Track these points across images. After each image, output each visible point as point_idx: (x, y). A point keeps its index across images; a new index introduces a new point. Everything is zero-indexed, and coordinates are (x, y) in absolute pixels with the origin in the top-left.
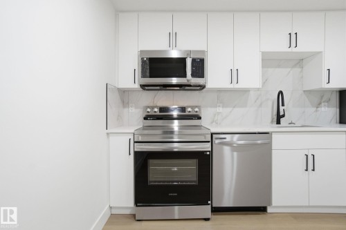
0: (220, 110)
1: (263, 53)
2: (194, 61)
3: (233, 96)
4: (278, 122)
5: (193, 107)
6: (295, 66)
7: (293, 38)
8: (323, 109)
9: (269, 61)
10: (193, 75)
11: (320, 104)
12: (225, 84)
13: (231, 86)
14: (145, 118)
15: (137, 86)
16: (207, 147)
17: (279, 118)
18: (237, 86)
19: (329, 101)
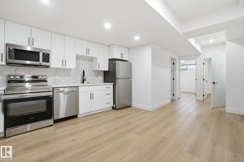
0: (57, 77)
1: (77, 55)
2: (44, 54)
3: (63, 71)
4: (83, 83)
6: (89, 61)
8: (99, 77)
9: (78, 57)
10: (43, 61)
11: (98, 75)
12: (60, 66)
13: (63, 67)
14: (9, 82)
16: (51, 94)
17: (83, 81)
18: (65, 67)
19: (101, 74)
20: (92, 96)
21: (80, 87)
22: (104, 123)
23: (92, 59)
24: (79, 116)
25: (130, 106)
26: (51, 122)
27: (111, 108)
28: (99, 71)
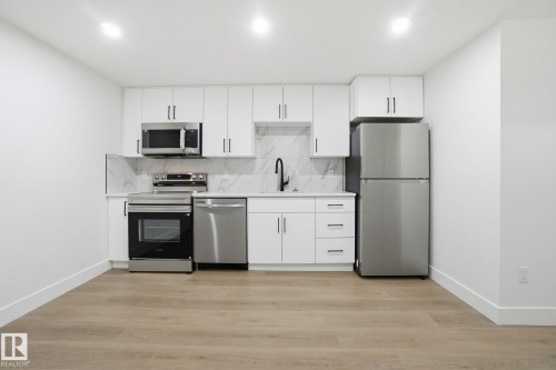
0: (226, 176)
1: (255, 123)
2: (187, 132)
3: (229, 164)
4: (282, 190)
5: (197, 174)
6: (301, 134)
7: (283, 110)
8: (329, 176)
9: (261, 130)
10: (186, 146)
11: (326, 171)
12: (220, 153)
13: (225, 155)
14: (155, 185)
15: (140, 155)
16: (187, 209)
17: (283, 185)
18: (230, 155)
19: (335, 168)
20: (282, 226)
21: (249, 201)
22: (273, 303)
23: (306, 129)
24: (250, 268)
25: (423, 277)
26: (186, 264)
27: (351, 269)
28: (329, 159)
